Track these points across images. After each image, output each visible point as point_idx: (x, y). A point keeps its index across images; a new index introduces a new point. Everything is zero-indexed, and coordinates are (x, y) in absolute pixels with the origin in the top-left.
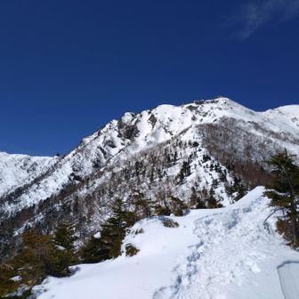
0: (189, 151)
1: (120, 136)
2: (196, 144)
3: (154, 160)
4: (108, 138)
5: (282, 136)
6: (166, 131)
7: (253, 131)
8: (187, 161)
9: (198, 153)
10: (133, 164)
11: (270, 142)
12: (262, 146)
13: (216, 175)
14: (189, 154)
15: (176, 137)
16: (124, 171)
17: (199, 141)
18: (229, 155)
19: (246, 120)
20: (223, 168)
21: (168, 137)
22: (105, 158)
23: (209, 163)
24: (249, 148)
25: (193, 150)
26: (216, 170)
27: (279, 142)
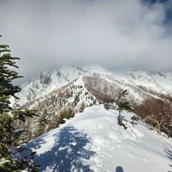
0: (78, 90)
1: (41, 82)
2: (81, 87)
3: (61, 95)
4: (35, 84)
5: (121, 82)
6: (66, 80)
7: (107, 80)
8: (77, 95)
9: (83, 91)
10: (50, 97)
11: (115, 85)
12: (112, 87)
13: (91, 102)
14: (78, 92)
15: (71, 83)
16: (46, 101)
17: (83, 85)
18: (97, 92)
19: (104, 75)
20: (95, 98)
21: (67, 83)
22: (34, 94)
23: (88, 96)
24: (106, 88)
25: (80, 89)
26: (91, 99)
27: (119, 85)
